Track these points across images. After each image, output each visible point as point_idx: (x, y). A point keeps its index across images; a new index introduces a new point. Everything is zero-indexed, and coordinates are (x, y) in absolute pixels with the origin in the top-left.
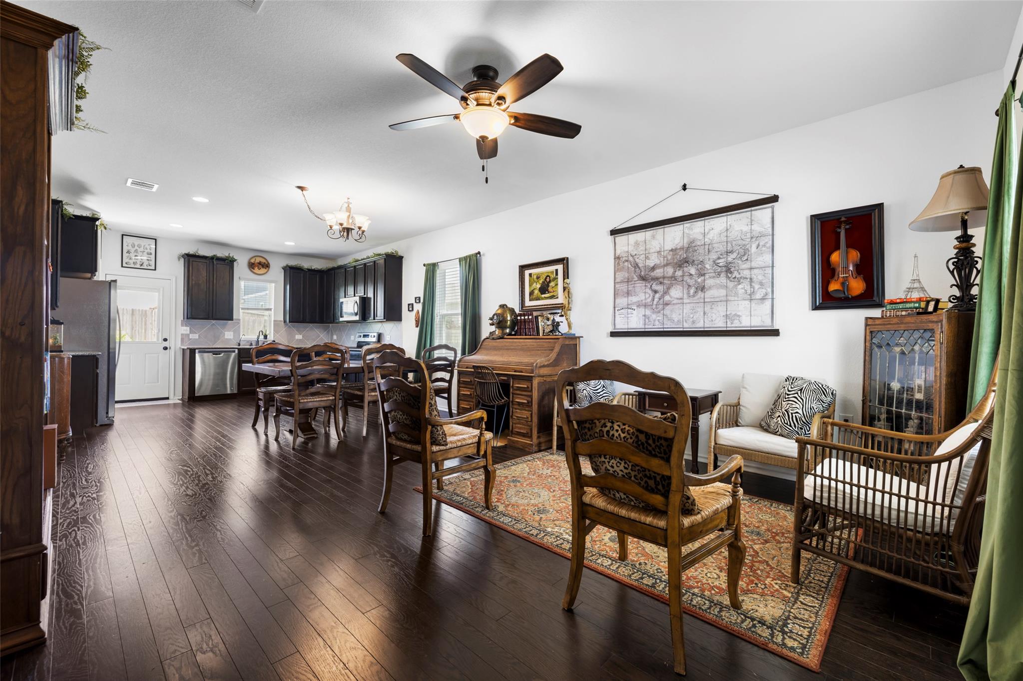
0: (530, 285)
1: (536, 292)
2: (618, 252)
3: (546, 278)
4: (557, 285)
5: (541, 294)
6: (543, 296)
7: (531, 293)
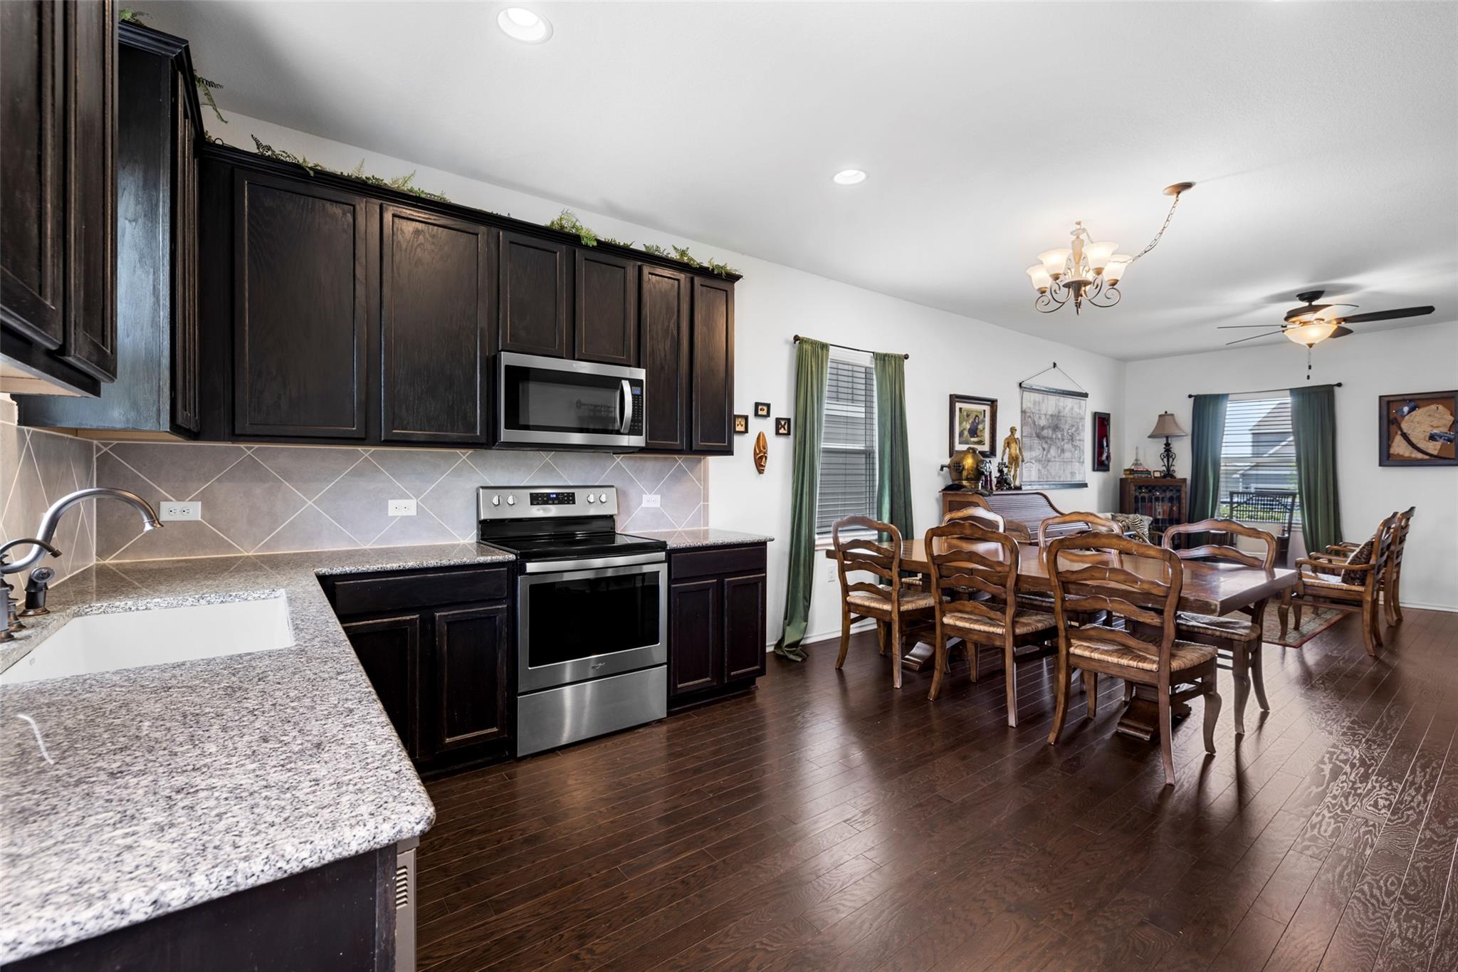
0: (961, 423)
1: (966, 433)
2: (1024, 406)
3: (975, 419)
4: (984, 428)
5: (971, 437)
6: (973, 439)
7: (961, 434)
